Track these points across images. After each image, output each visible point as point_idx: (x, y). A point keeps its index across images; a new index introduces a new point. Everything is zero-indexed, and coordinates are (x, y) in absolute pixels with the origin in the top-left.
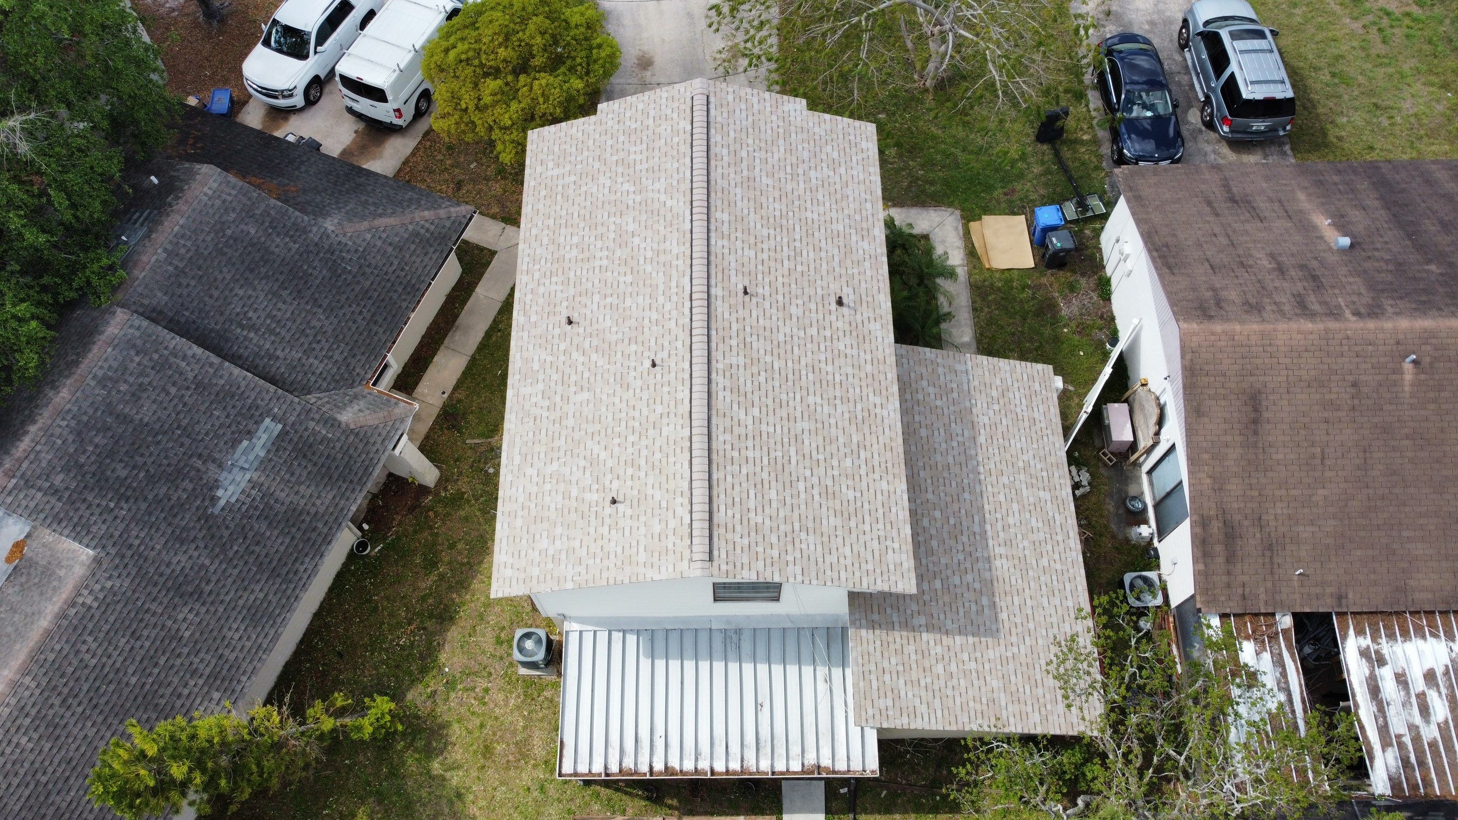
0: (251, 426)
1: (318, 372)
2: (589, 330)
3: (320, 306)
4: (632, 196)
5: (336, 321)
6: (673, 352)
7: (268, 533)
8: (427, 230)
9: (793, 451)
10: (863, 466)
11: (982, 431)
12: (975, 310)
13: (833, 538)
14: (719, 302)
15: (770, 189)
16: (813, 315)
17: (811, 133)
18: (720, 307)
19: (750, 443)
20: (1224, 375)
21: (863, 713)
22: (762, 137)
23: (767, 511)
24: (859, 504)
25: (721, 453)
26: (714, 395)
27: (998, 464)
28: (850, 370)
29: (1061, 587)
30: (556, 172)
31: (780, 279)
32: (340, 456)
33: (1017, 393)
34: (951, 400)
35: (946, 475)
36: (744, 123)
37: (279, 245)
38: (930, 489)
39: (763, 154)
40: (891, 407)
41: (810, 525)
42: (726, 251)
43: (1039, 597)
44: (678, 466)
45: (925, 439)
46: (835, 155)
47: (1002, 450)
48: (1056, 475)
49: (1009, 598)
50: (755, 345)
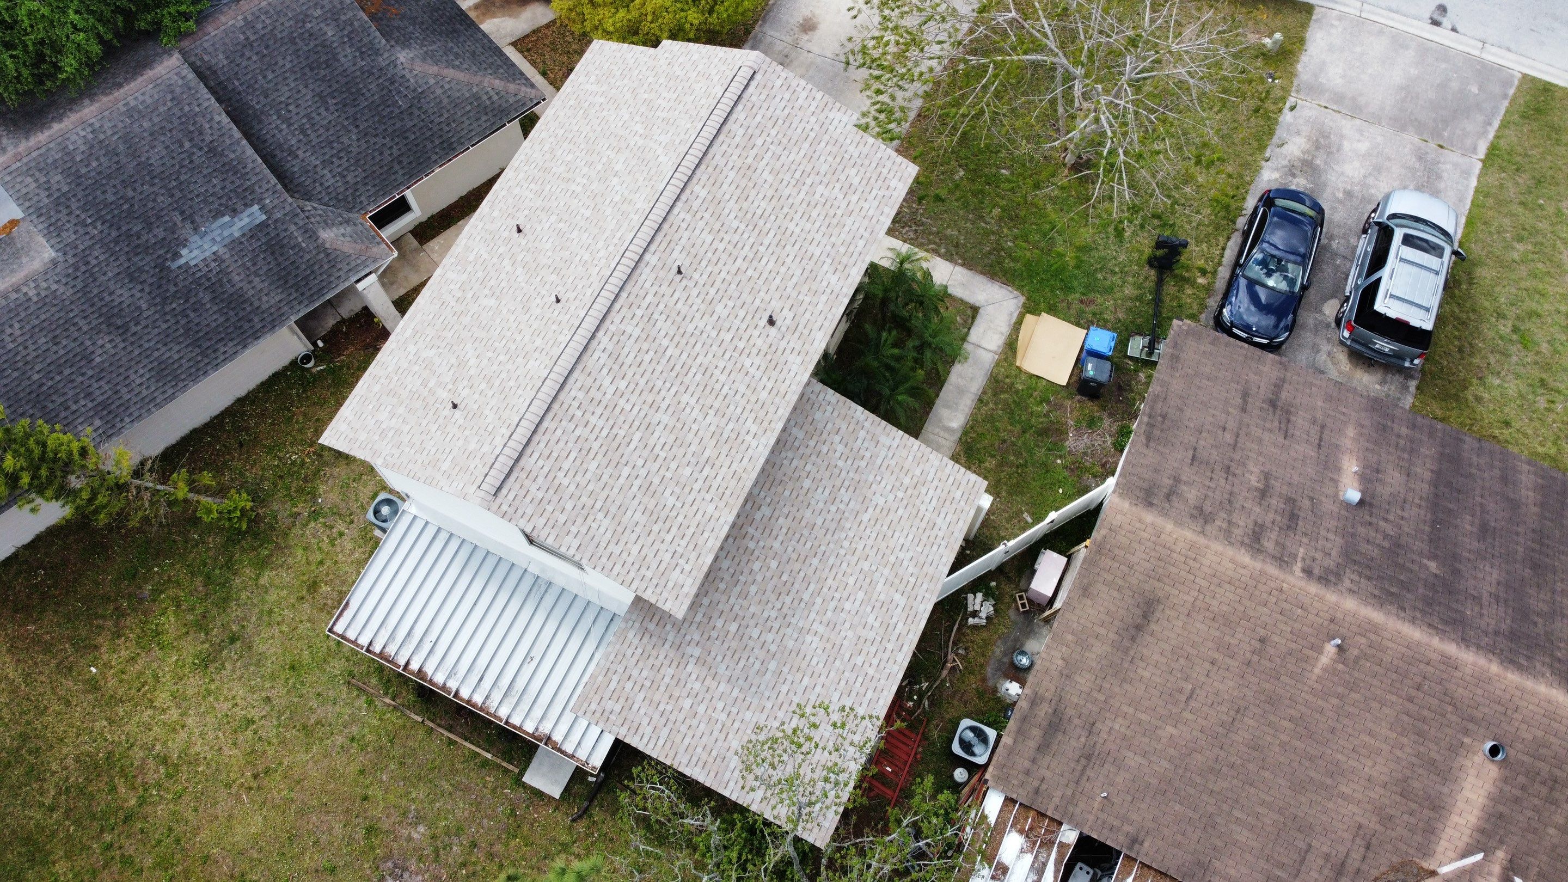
0: (239, 206)
1: (326, 184)
2: (529, 245)
3: (357, 127)
4: (637, 138)
5: (364, 146)
6: (580, 297)
7: (208, 306)
8: (490, 98)
9: (638, 436)
10: (700, 482)
11: (870, 510)
12: (980, 400)
13: (628, 531)
14: (647, 270)
15: (766, 186)
16: (737, 322)
17: (843, 149)
18: (645, 274)
19: (599, 411)
20: (1131, 567)
21: (586, 705)
22: (789, 133)
23: (578, 477)
24: (674, 513)
25: (565, 406)
26: (589, 352)
27: (868, 548)
28: (742, 389)
29: (862, 691)
30: (593, 88)
31: (723, 274)
32: (304, 267)
33: (931, 492)
34: (855, 466)
35: (806, 533)
36: (778, 112)
37: (346, 56)
38: (780, 538)
39: (779, 150)
40: (763, 441)
41: (613, 510)
42: (684, 225)
43: (832, 688)
44: (522, 400)
45: (804, 491)
46: (856, 181)
47: (881, 537)
48: (925, 586)
49: (799, 675)
50: (659, 325)
